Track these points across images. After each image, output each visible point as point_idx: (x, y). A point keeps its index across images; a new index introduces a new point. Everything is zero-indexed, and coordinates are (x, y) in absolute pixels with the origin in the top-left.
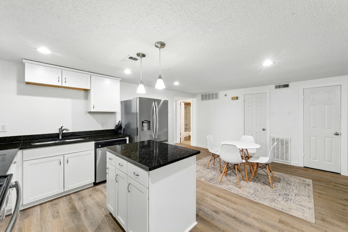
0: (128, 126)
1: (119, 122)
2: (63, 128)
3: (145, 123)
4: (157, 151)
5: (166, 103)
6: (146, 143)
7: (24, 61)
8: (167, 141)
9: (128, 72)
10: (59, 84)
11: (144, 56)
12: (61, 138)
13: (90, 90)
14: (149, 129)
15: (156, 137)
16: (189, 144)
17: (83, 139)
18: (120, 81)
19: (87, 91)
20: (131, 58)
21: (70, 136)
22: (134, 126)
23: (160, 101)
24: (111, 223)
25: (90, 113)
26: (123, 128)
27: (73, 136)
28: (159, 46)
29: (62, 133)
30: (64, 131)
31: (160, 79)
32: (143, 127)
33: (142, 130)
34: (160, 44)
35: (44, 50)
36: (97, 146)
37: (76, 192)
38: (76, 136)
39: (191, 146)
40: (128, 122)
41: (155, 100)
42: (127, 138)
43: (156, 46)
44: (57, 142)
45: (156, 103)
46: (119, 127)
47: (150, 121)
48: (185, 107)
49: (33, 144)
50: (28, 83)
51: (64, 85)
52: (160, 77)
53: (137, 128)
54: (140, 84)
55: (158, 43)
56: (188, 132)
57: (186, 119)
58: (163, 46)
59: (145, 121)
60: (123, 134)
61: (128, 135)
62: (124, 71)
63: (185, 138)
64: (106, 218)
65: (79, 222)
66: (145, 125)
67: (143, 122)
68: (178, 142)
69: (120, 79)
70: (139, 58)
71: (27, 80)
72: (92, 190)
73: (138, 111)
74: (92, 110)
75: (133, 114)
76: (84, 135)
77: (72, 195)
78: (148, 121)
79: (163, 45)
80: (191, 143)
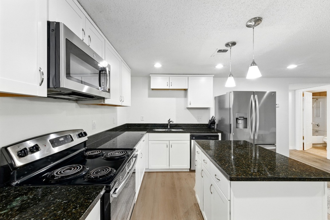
0: (221, 121)
1: (213, 118)
2: (170, 120)
3: (240, 119)
4: (258, 155)
5: (273, 95)
6: (242, 143)
7: (151, 75)
8: (274, 144)
9: (220, 66)
10: (168, 88)
11: (234, 44)
12: (169, 127)
13: (187, 89)
14: (246, 127)
15: (256, 138)
16: (323, 156)
17: (183, 130)
18: (214, 77)
19: (186, 90)
20: (220, 51)
21: (174, 127)
22: (227, 122)
23: (264, 93)
24: (198, 213)
25: (188, 108)
26: (216, 123)
27: (176, 127)
28: (253, 23)
29: (170, 124)
30: (171, 123)
31: (254, 65)
32: (238, 125)
33: (237, 128)
34: (254, 21)
35: (158, 65)
36: (192, 137)
37: (177, 172)
38: (178, 127)
39: (326, 159)
40: (222, 118)
41: (254, 93)
42: (220, 134)
43: (248, 26)
44: (167, 130)
45: (256, 96)
46: (212, 122)
47: (246, 118)
48: (313, 98)
49: (154, 130)
50: (153, 89)
51: (171, 88)
52: (254, 63)
53: (230, 125)
54: (229, 76)
55: (250, 21)
56: (322, 137)
57: (317, 116)
58: (259, 22)
59: (240, 117)
60: (217, 129)
61: (220, 131)
62: (216, 67)
63: (313, 144)
64: (195, 207)
65: (175, 198)
66: (240, 122)
67: (237, 119)
68: (299, 148)
69: (213, 75)
70: (228, 48)
71: (152, 87)
72: (188, 175)
73: (231, 107)
74: (189, 106)
75: (226, 109)
76: (184, 127)
77: (174, 173)
78: (244, 118)
79: (258, 20)
80: (326, 155)
